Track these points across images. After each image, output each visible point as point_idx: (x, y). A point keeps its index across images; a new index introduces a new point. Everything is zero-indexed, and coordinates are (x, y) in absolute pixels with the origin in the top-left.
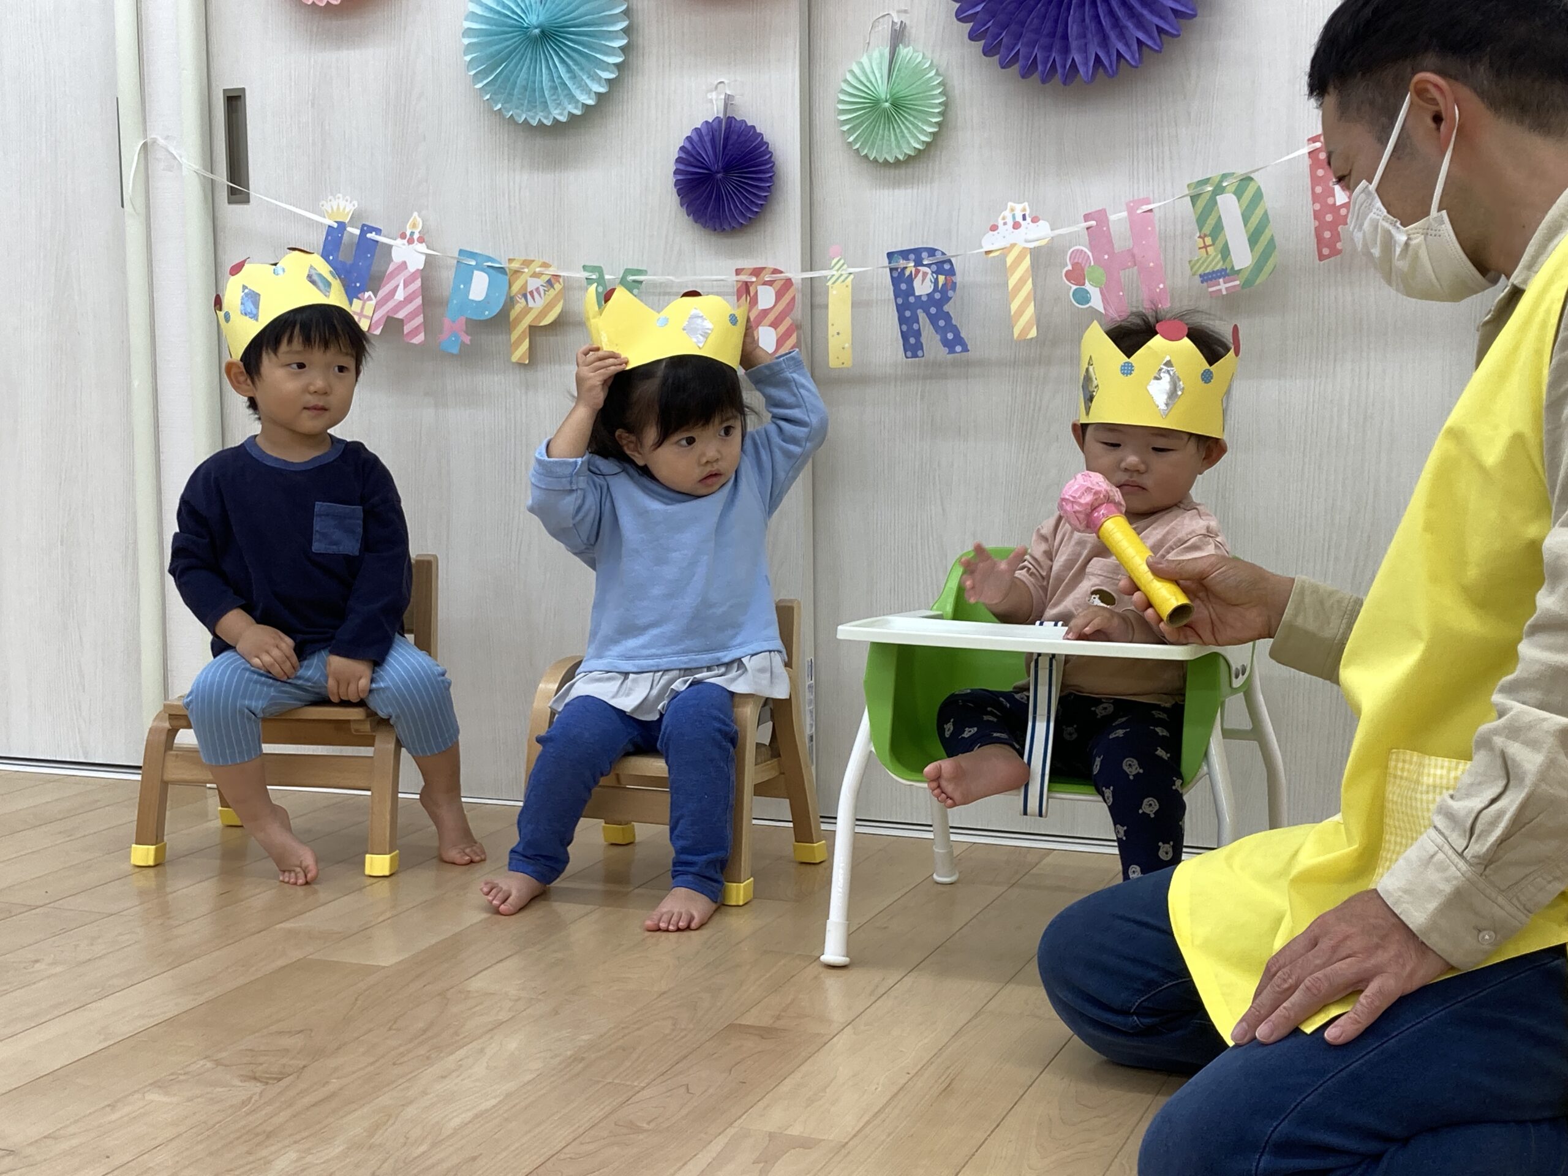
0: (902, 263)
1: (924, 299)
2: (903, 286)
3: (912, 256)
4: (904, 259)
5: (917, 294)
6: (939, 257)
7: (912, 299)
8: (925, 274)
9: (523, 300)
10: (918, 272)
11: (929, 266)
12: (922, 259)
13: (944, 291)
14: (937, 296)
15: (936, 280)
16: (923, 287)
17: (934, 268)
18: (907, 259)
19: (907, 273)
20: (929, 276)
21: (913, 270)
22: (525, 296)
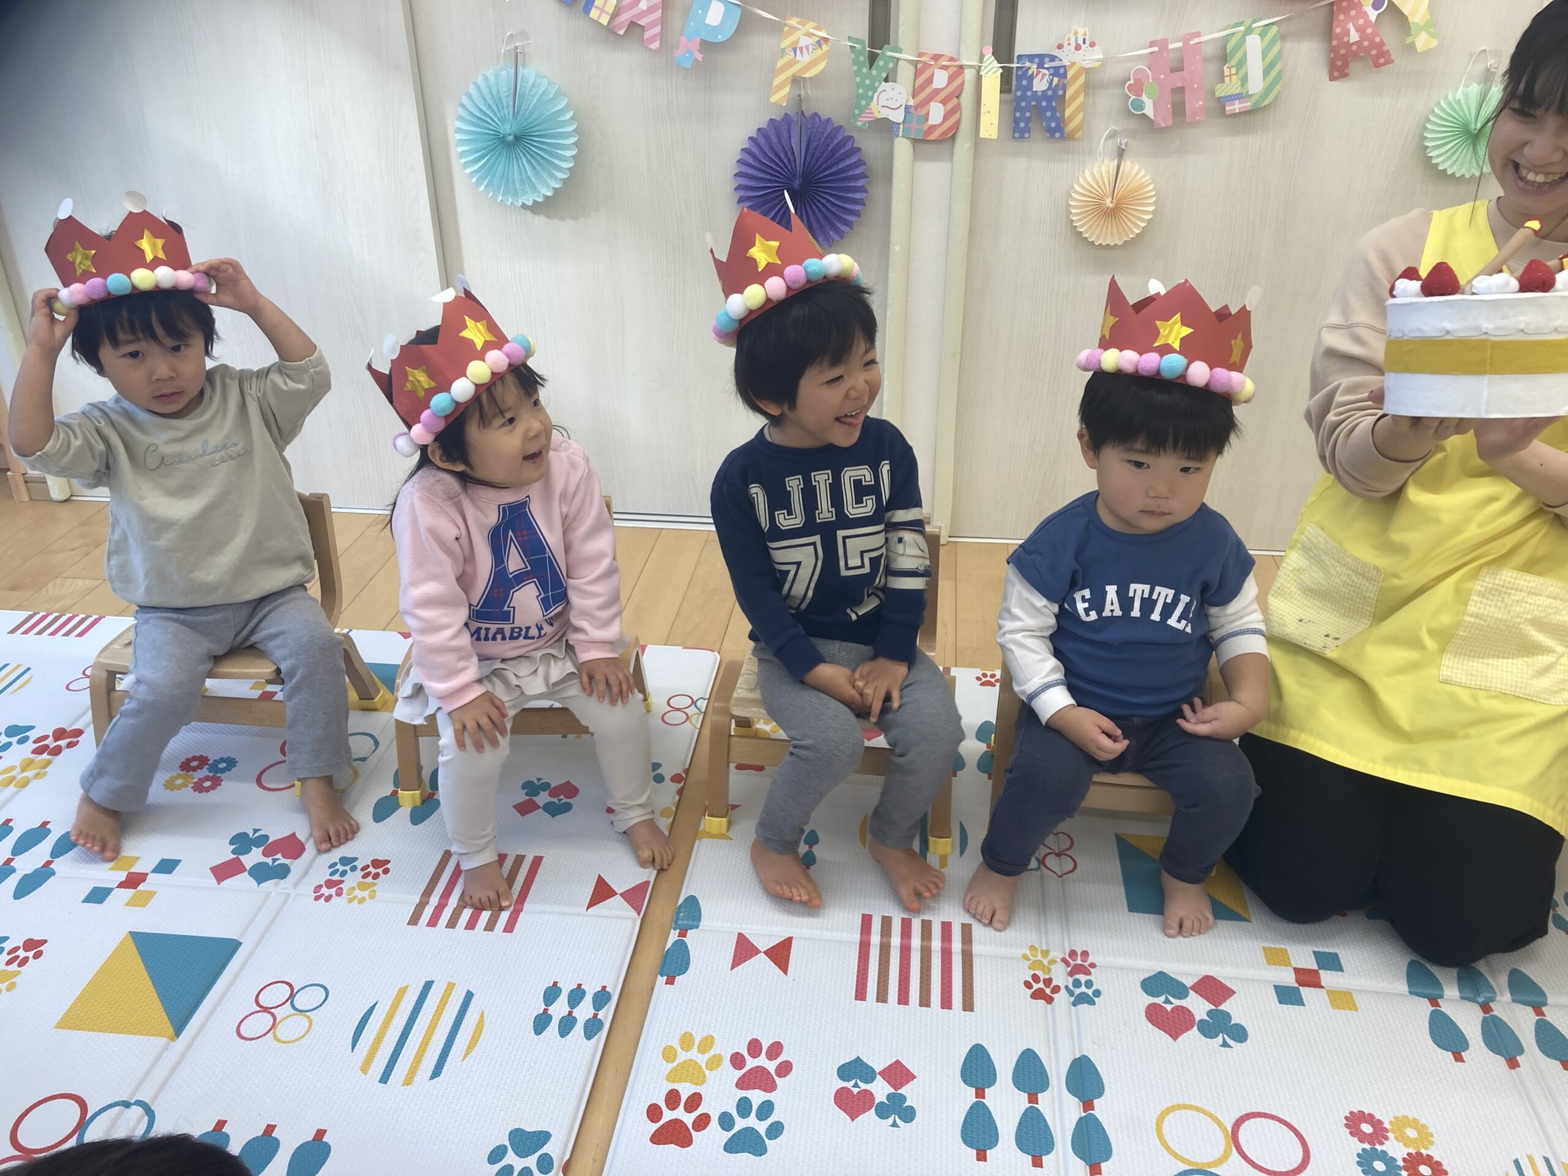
0: (1028, 64)
1: (1039, 94)
2: (1025, 83)
3: (1037, 60)
4: (1029, 61)
5: (1034, 89)
6: (1056, 64)
7: (1029, 93)
8: (1044, 75)
9: (792, 53)
10: (1038, 73)
11: (1048, 69)
12: (1044, 63)
13: (1055, 90)
14: (1050, 93)
15: (1052, 81)
16: (1040, 85)
17: (1052, 71)
18: (1032, 62)
19: (1030, 72)
20: (1047, 77)
21: (1035, 71)
22: (795, 50)
